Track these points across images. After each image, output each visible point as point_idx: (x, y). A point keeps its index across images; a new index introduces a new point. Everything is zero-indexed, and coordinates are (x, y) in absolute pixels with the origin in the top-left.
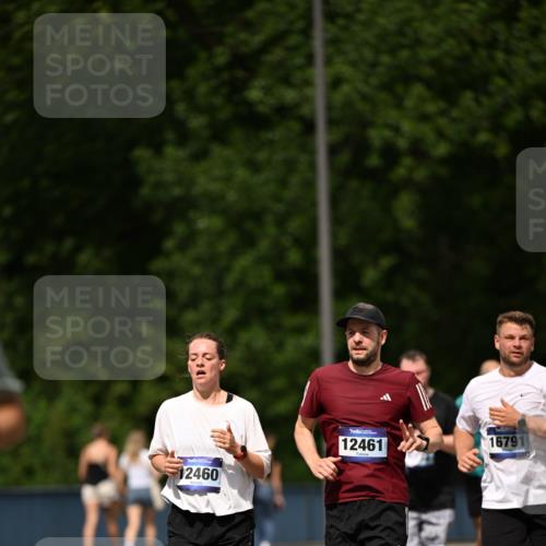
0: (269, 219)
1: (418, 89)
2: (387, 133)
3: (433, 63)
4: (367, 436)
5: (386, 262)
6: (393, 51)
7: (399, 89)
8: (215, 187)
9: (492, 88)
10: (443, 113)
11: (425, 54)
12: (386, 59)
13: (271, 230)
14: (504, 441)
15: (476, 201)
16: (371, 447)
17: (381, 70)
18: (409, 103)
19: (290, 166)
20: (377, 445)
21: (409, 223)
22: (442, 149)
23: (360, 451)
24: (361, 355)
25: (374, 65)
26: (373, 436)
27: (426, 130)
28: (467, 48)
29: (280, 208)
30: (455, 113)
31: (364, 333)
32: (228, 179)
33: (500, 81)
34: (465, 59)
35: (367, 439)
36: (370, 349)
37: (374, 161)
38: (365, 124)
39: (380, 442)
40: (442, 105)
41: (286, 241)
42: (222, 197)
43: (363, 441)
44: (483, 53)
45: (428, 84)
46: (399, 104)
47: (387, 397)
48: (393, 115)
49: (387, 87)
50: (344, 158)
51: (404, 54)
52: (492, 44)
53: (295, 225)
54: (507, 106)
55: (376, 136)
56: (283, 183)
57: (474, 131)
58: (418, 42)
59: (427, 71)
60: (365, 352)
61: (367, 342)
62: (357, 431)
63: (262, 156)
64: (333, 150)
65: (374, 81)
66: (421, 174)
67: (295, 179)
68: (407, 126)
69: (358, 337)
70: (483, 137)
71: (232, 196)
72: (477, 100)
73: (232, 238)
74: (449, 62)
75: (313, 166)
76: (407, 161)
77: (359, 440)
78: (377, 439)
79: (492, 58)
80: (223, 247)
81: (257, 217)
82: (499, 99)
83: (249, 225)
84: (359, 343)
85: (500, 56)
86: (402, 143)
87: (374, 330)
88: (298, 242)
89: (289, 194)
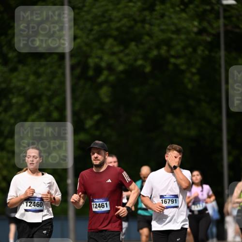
0: (44, 98)
1: (110, 41)
2: (97, 60)
3: (117, 29)
4: (101, 202)
5: (96, 117)
6: (100, 24)
7: (102, 41)
8: (20, 84)
9: (143, 41)
10: (121, 51)
11: (114, 25)
12: (96, 27)
13: (45, 103)
14: (168, 201)
15: (136, 90)
16: (103, 206)
17: (94, 32)
18: (107, 47)
19: (54, 74)
20: (105, 205)
21: (106, 100)
22: (121, 68)
23: (99, 208)
24: (97, 163)
25: (91, 30)
26: (103, 202)
27: (114, 59)
28: (132, 23)
29: (49, 93)
30: (127, 51)
31: (98, 153)
32: (26, 80)
33: (147, 38)
34: (131, 28)
35: (101, 203)
36: (101, 160)
37: (91, 73)
38: (87, 56)
39: (106, 204)
40: (121, 48)
41: (52, 108)
42: (23, 88)
43: (99, 204)
44: (139, 25)
45: (115, 38)
46: (102, 48)
47: (109, 181)
48: (99, 52)
49: (97, 40)
50: (78, 71)
51: (104, 25)
52: (143, 21)
53: (56, 101)
54: (150, 49)
55: (92, 62)
56: (51, 82)
57: (136, 60)
58: (110, 20)
59: (115, 33)
60: (99, 161)
61: (100, 157)
62: (97, 200)
63: (41, 70)
64: (73, 68)
65: (91, 37)
66: (112, 78)
67: (56, 80)
68: (106, 58)
69: (96, 155)
70: (140, 62)
71: (28, 88)
72: (137, 46)
73: (28, 107)
74: (124, 29)
75: (64, 74)
76: (106, 73)
77: (98, 204)
78: (105, 203)
79: (143, 27)
80: (24, 110)
81: (39, 97)
82: (146, 46)
83: (35, 101)
84: (96, 158)
85: (147, 26)
86: (103, 64)
87: (103, 152)
88: (57, 108)
89: (53, 87)
